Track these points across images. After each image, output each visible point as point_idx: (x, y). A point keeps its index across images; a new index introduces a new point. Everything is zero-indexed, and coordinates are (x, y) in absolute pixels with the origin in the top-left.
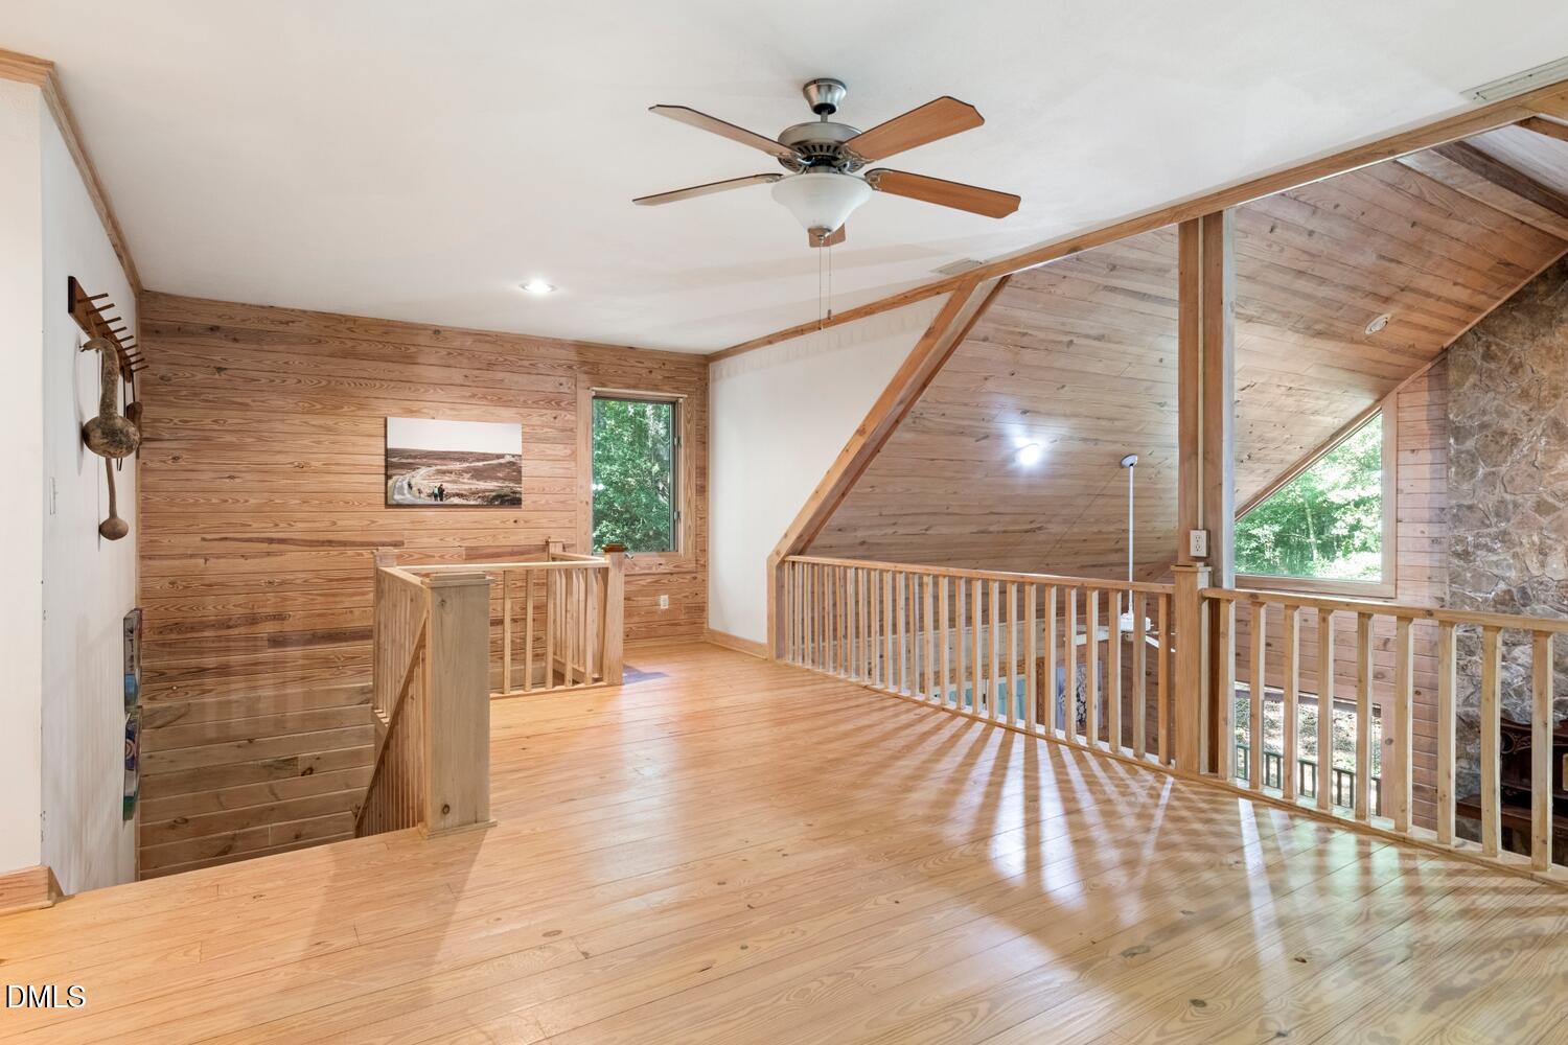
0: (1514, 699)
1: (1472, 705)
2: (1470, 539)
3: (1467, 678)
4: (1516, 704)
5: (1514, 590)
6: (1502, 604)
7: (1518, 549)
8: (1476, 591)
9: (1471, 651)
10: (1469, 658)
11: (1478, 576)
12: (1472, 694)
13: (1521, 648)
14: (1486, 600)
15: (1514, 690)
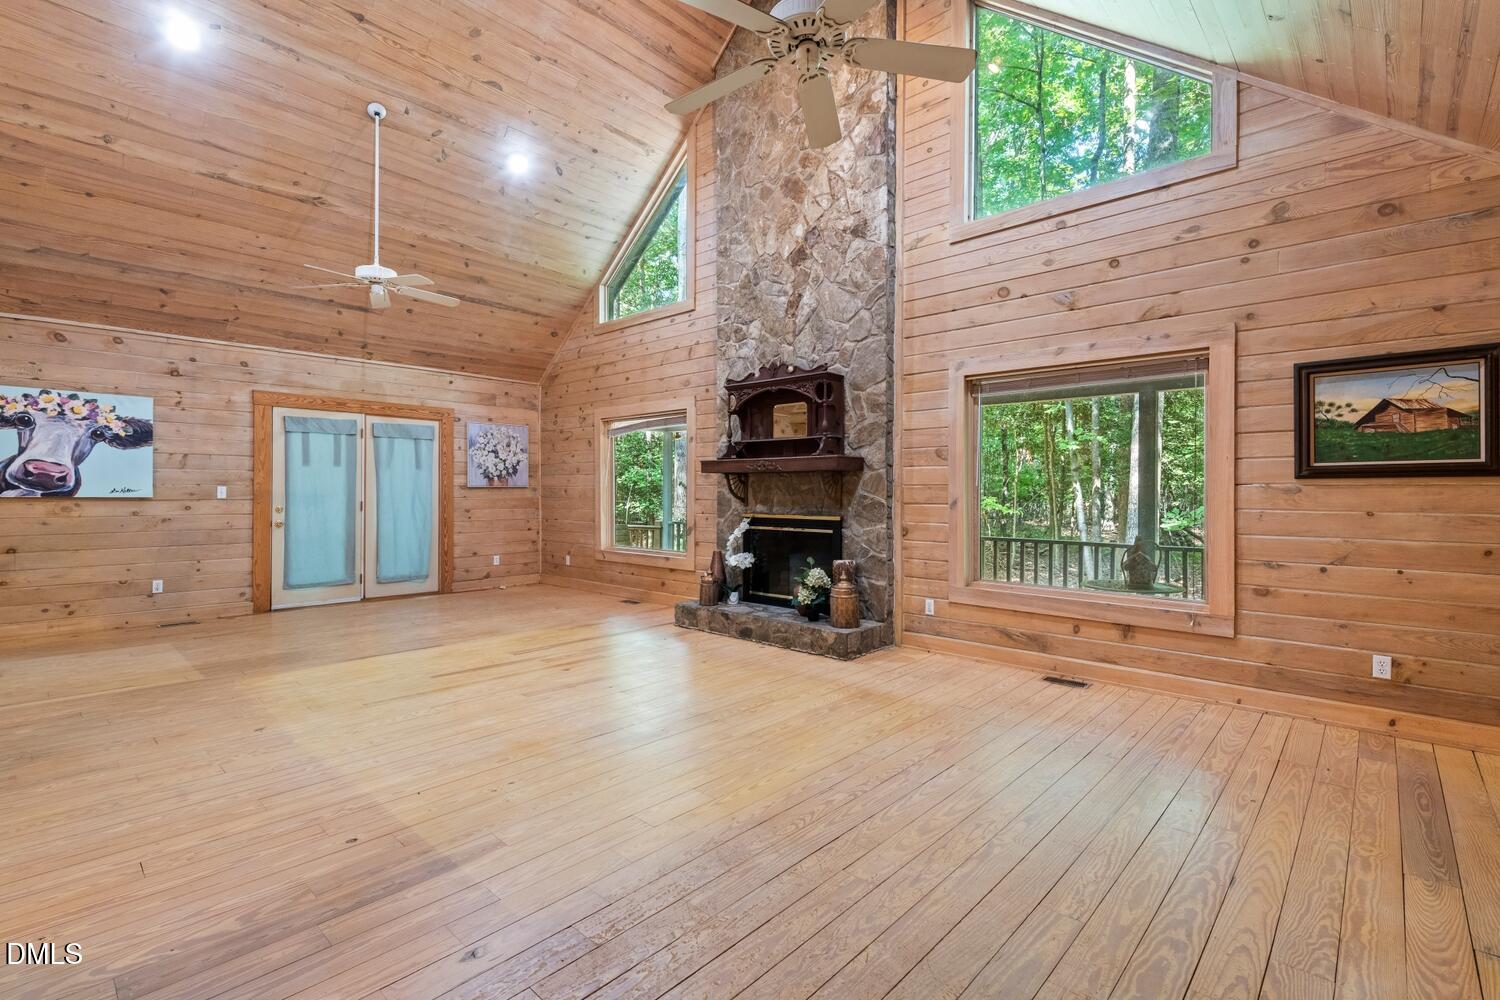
2: (728, 236)
3: (726, 362)
5: (750, 273)
6: (744, 288)
7: (752, 236)
8: (731, 282)
9: (729, 336)
10: (727, 343)
11: (732, 268)
12: (729, 374)
13: (754, 323)
14: (736, 288)
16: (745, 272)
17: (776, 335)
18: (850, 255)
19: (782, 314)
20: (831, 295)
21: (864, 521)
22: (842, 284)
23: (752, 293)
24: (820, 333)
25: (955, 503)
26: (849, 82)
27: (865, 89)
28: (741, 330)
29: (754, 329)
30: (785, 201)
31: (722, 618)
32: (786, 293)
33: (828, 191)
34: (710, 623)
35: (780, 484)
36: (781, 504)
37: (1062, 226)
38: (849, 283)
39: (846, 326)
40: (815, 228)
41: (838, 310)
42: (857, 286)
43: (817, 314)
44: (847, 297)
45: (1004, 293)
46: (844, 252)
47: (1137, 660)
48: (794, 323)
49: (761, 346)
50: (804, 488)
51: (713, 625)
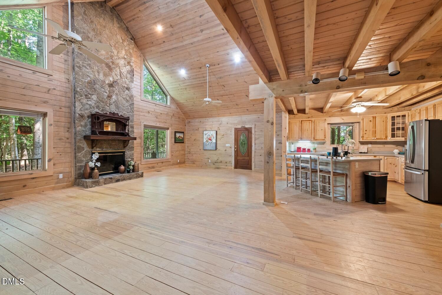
0: (93, 109)
1: (82, 111)
2: (81, 63)
3: (80, 103)
4: (93, 110)
5: (92, 80)
6: (89, 83)
7: (93, 70)
8: (83, 79)
9: (82, 95)
10: (81, 97)
11: (83, 75)
12: (82, 107)
13: (94, 96)
14: (85, 82)
15: (93, 107)
16: (89, 79)
17: (103, 102)
18: (125, 93)
19: (105, 98)
20: (121, 99)
21: (129, 151)
22: (124, 98)
23: (93, 87)
24: (117, 107)
25: (142, 147)
26: (125, 55)
27: (129, 60)
28: (88, 96)
29: (94, 97)
30: (106, 68)
31: (109, 179)
32: (106, 93)
33: (119, 75)
34: (105, 182)
35: (105, 143)
36: (106, 148)
37: (156, 106)
38: (125, 99)
39: (125, 108)
40: (116, 81)
41: (123, 104)
42: (127, 100)
43: (117, 102)
44: (125, 102)
45: (149, 112)
46: (124, 92)
47: (163, 166)
48: (110, 102)
49: (97, 104)
50: (113, 144)
51: (106, 182)
